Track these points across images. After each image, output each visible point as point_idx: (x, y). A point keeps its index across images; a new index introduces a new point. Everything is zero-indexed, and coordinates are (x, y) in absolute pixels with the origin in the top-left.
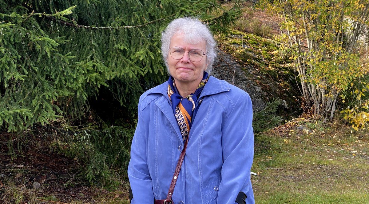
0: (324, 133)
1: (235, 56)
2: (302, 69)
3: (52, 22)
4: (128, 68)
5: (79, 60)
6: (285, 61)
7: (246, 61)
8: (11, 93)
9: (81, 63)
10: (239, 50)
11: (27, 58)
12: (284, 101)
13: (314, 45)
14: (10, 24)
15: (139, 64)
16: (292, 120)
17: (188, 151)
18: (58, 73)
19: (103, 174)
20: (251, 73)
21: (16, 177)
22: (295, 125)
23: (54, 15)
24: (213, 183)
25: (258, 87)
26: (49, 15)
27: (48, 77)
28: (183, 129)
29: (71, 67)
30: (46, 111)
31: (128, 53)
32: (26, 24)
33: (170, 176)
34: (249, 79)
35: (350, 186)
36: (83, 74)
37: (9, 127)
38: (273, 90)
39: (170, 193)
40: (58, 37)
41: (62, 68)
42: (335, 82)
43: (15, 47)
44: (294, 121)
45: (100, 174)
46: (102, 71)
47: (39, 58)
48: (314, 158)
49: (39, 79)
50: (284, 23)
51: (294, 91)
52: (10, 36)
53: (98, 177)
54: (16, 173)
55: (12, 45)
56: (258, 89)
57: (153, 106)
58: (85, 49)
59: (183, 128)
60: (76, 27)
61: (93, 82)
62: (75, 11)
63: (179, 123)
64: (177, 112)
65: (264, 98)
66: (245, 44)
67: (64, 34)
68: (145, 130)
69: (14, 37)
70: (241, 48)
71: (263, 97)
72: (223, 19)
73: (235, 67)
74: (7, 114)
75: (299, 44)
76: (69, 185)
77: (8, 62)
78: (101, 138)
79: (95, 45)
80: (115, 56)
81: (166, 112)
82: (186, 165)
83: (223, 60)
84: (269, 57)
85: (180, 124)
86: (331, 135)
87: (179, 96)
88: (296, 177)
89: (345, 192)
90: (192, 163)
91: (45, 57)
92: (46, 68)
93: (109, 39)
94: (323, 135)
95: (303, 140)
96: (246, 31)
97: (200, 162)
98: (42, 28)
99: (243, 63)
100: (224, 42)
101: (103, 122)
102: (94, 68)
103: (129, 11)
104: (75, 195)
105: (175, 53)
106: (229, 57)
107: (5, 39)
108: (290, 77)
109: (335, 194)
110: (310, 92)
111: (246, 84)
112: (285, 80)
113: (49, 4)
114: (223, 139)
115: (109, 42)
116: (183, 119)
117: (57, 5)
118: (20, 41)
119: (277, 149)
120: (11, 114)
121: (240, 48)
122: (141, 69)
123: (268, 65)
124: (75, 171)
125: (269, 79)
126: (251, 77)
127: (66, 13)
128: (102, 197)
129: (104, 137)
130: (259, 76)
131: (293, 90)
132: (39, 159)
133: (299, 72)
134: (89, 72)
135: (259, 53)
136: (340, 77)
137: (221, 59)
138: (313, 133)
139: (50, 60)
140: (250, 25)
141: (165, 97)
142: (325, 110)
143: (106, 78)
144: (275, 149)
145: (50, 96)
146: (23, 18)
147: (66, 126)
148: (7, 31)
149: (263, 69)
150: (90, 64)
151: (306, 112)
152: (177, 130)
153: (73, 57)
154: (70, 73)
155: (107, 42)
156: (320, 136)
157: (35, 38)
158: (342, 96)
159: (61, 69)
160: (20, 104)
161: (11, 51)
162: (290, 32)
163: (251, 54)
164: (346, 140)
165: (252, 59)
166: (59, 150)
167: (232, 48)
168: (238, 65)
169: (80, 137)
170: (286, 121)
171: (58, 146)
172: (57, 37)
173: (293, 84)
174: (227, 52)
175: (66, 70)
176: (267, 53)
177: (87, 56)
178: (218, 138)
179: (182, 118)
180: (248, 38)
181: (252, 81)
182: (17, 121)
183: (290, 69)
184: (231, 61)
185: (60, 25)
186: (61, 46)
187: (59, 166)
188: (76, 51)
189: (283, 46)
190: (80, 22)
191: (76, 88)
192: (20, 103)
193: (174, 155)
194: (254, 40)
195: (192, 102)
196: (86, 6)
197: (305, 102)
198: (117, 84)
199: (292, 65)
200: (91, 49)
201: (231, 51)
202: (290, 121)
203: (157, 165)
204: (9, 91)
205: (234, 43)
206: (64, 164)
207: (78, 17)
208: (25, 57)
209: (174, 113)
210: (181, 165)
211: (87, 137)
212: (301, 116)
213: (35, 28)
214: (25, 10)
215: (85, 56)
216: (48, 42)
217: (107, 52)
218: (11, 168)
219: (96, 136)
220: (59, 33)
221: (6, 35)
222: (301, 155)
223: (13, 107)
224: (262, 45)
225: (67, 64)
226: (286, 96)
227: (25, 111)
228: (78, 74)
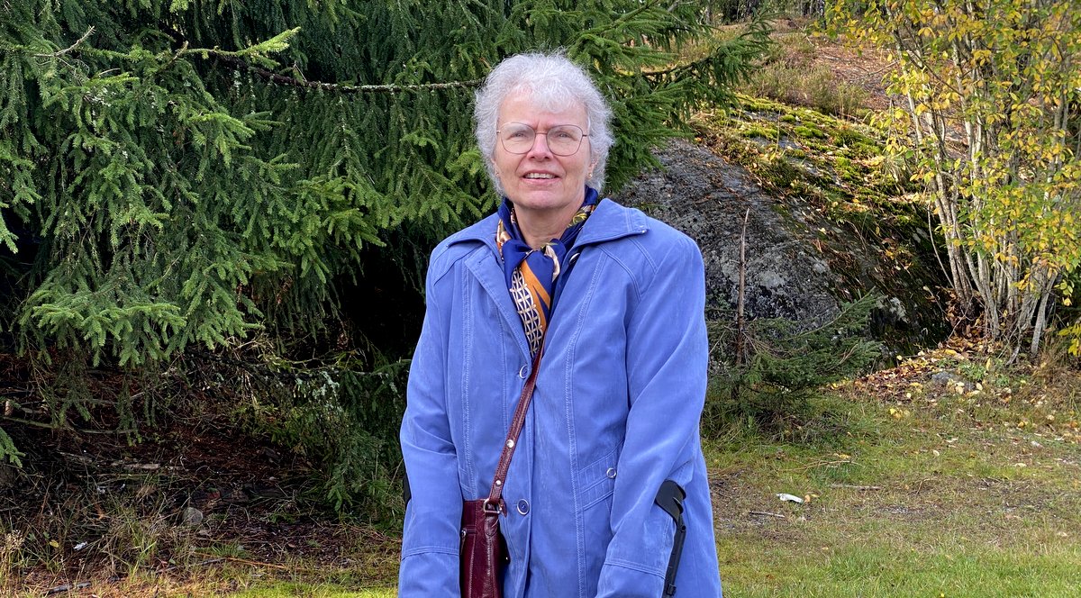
0: (1009, 391)
1: (756, 171)
2: (950, 209)
3: (237, 74)
4: (438, 195)
5: (307, 176)
6: (903, 185)
7: (788, 186)
8: (127, 263)
9: (313, 182)
10: (766, 155)
11: (171, 170)
12: (896, 300)
13: (986, 139)
14: (125, 77)
15: (469, 186)
16: (919, 354)
17: (541, 379)
18: (252, 211)
19: (372, 490)
20: (802, 219)
21: (137, 496)
22: (925, 370)
23: (241, 52)
24: (604, 460)
25: (821, 259)
26: (228, 53)
27: (226, 223)
28: (530, 324)
29: (286, 194)
30: (218, 310)
31: (439, 156)
32: (169, 78)
33: (498, 440)
34: (795, 237)
35: (1065, 535)
36: (318, 213)
37: (123, 352)
38: (863, 269)
39: (499, 482)
40: (253, 113)
41: (263, 196)
42: (1042, 245)
43: (139, 138)
44: (923, 359)
45: (365, 489)
46: (369, 205)
47: (202, 169)
48: (973, 461)
49: (201, 225)
50: (896, 76)
51: (925, 272)
52: (126, 110)
53: (358, 497)
54: (137, 483)
55: (131, 133)
56: (821, 266)
57: (461, 271)
58: (325, 146)
59: (529, 322)
60: (302, 86)
61: (343, 235)
62: (300, 43)
63: (521, 309)
64: (515, 284)
65: (837, 291)
66: (785, 137)
67: (267, 106)
68: (442, 331)
69: (137, 113)
70: (774, 150)
71: (833, 289)
72: (715, 66)
73: (756, 203)
74: (118, 317)
75: (939, 137)
76: (280, 519)
77: (120, 178)
78: (368, 395)
79: (349, 136)
80: (403, 164)
81: (490, 283)
82: (536, 413)
83: (719, 181)
84: (857, 173)
85: (521, 312)
86: (1029, 399)
87: (522, 244)
88: (914, 510)
89: (1048, 550)
90: (552, 408)
91: (217, 167)
92: (221, 197)
93: (388, 117)
94: (1007, 399)
95: (947, 411)
96: (790, 101)
97: (570, 405)
98: (209, 89)
99: (779, 192)
100: (726, 133)
101: (376, 351)
102: (347, 197)
103: (443, 42)
104: (298, 544)
105: (513, 139)
106: (739, 174)
107: (113, 117)
108: (916, 232)
109: (1019, 555)
110: (973, 274)
111: (786, 250)
112: (900, 240)
113: (230, 24)
114: (629, 351)
115: (387, 127)
116: (529, 300)
117: (252, 28)
118: (152, 122)
119: (867, 435)
120: (127, 317)
121: (771, 149)
122: (475, 199)
123: (853, 197)
124: (296, 482)
125: (852, 239)
126: (800, 230)
127: (272, 48)
128: (369, 552)
129: (375, 389)
130: (823, 230)
131: (925, 268)
132: (202, 449)
133: (941, 218)
134: (333, 207)
135: (827, 164)
136: (1055, 230)
137: (714, 179)
138: (976, 392)
139: (230, 176)
140: (804, 83)
141: (490, 249)
142: (1014, 326)
143: (378, 224)
144: (862, 435)
145: (231, 270)
146: (160, 63)
147: (274, 360)
148: (117, 97)
149: (836, 208)
150: (336, 185)
151: (960, 333)
152: (516, 328)
153: (291, 166)
154: (283, 210)
155: (384, 129)
156: (996, 400)
157: (191, 115)
158: (1064, 285)
159: (260, 200)
160: (152, 291)
161: (129, 148)
162: (916, 103)
163: (801, 165)
164: (1073, 412)
165: (805, 181)
166: (257, 426)
167: (747, 148)
168: (763, 197)
169: (312, 388)
170: (900, 358)
171: (253, 414)
172: (250, 112)
173: (924, 252)
174: (731, 159)
175: (273, 202)
176: (849, 164)
177: (328, 163)
178: (616, 349)
179: (528, 297)
180: (796, 121)
181: (802, 243)
182: (145, 339)
183: (917, 209)
184: (743, 185)
185: (259, 80)
186: (259, 138)
187: (253, 468)
188: (301, 150)
189: (894, 142)
190: (314, 72)
191: (299, 250)
192: (151, 289)
193: (508, 389)
194: (814, 127)
195: (552, 259)
196: (328, 29)
197: (960, 304)
198: (414, 246)
199: (923, 197)
200: (340, 146)
201: (744, 157)
202: (913, 358)
203: (466, 415)
204: (123, 258)
205: (753, 136)
206: (268, 463)
207: (306, 60)
208: (165, 165)
209: (509, 286)
210: (525, 413)
211: (329, 389)
212: (944, 344)
213: (192, 89)
214: (166, 39)
215: (323, 166)
216: (227, 127)
217: (384, 154)
218: (125, 472)
219: (356, 387)
220: (256, 102)
221: (114, 106)
222: (935, 451)
223: (132, 298)
224: (837, 139)
225: (276, 186)
226: (902, 287)
227: (164, 309)
228: (304, 212)
